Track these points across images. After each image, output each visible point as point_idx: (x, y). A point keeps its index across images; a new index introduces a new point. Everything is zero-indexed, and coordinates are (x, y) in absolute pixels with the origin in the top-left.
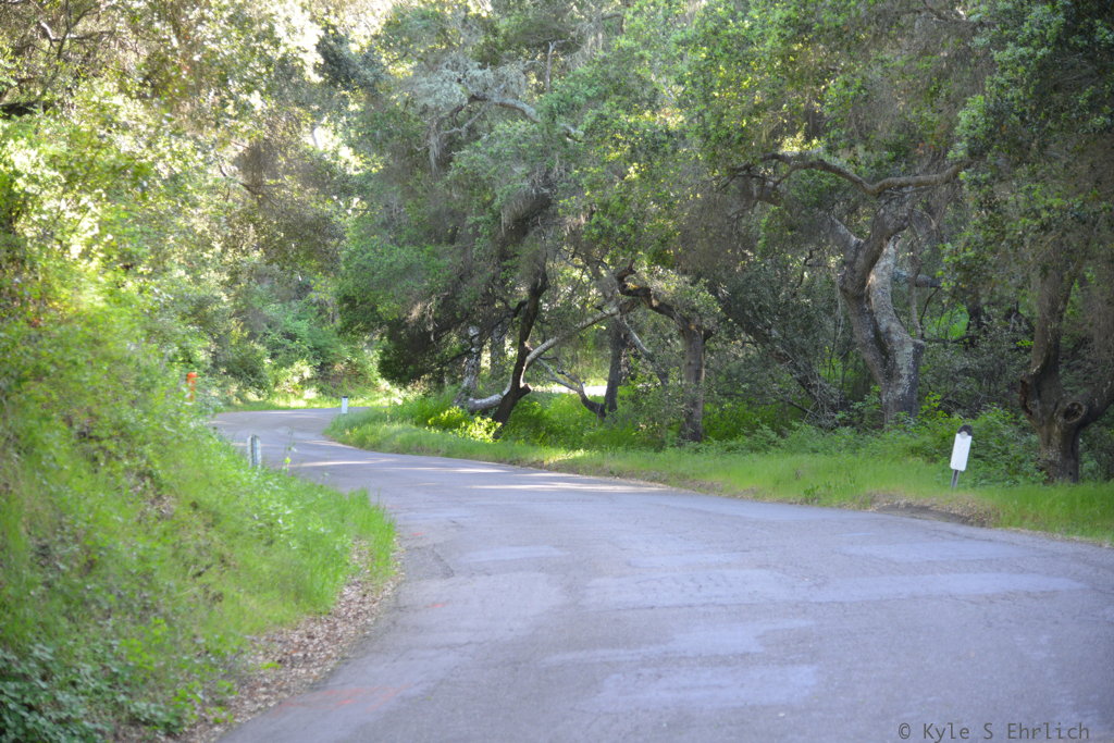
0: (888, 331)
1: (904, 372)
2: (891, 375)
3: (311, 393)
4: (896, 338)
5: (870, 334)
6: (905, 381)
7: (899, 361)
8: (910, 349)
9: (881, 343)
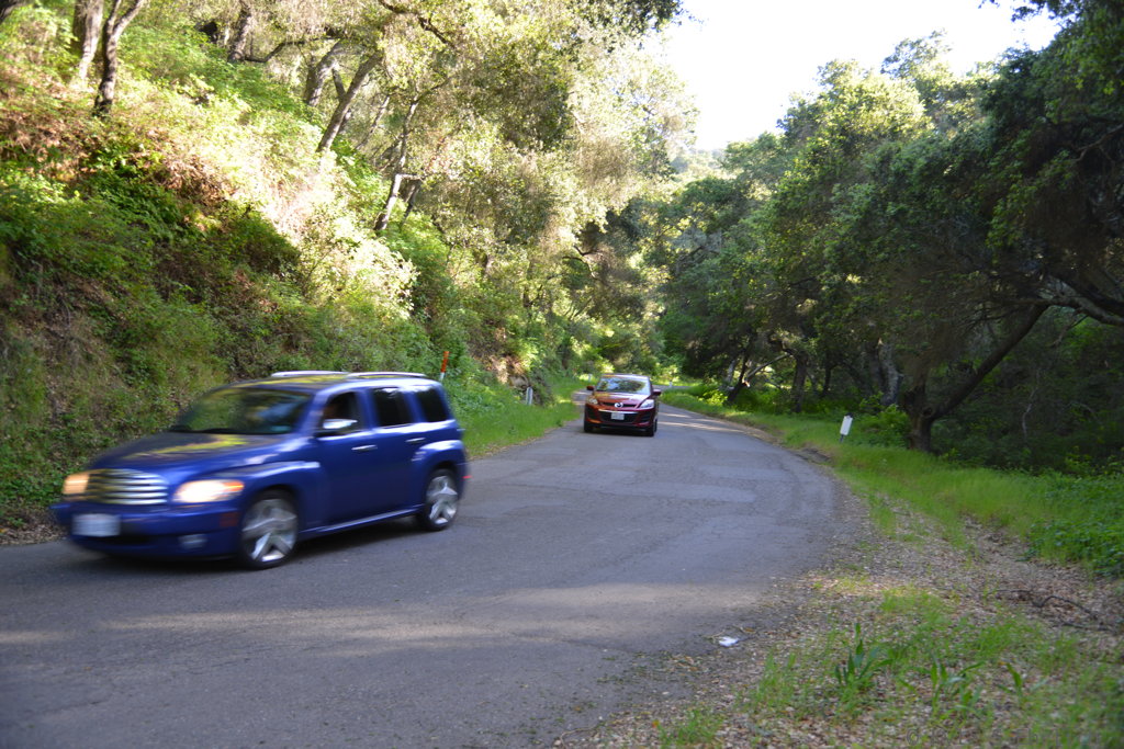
0: (887, 369)
1: (892, 389)
2: (886, 390)
3: (676, 379)
4: (890, 372)
5: (877, 369)
6: (892, 393)
7: (890, 383)
8: (896, 378)
9: (883, 375)
